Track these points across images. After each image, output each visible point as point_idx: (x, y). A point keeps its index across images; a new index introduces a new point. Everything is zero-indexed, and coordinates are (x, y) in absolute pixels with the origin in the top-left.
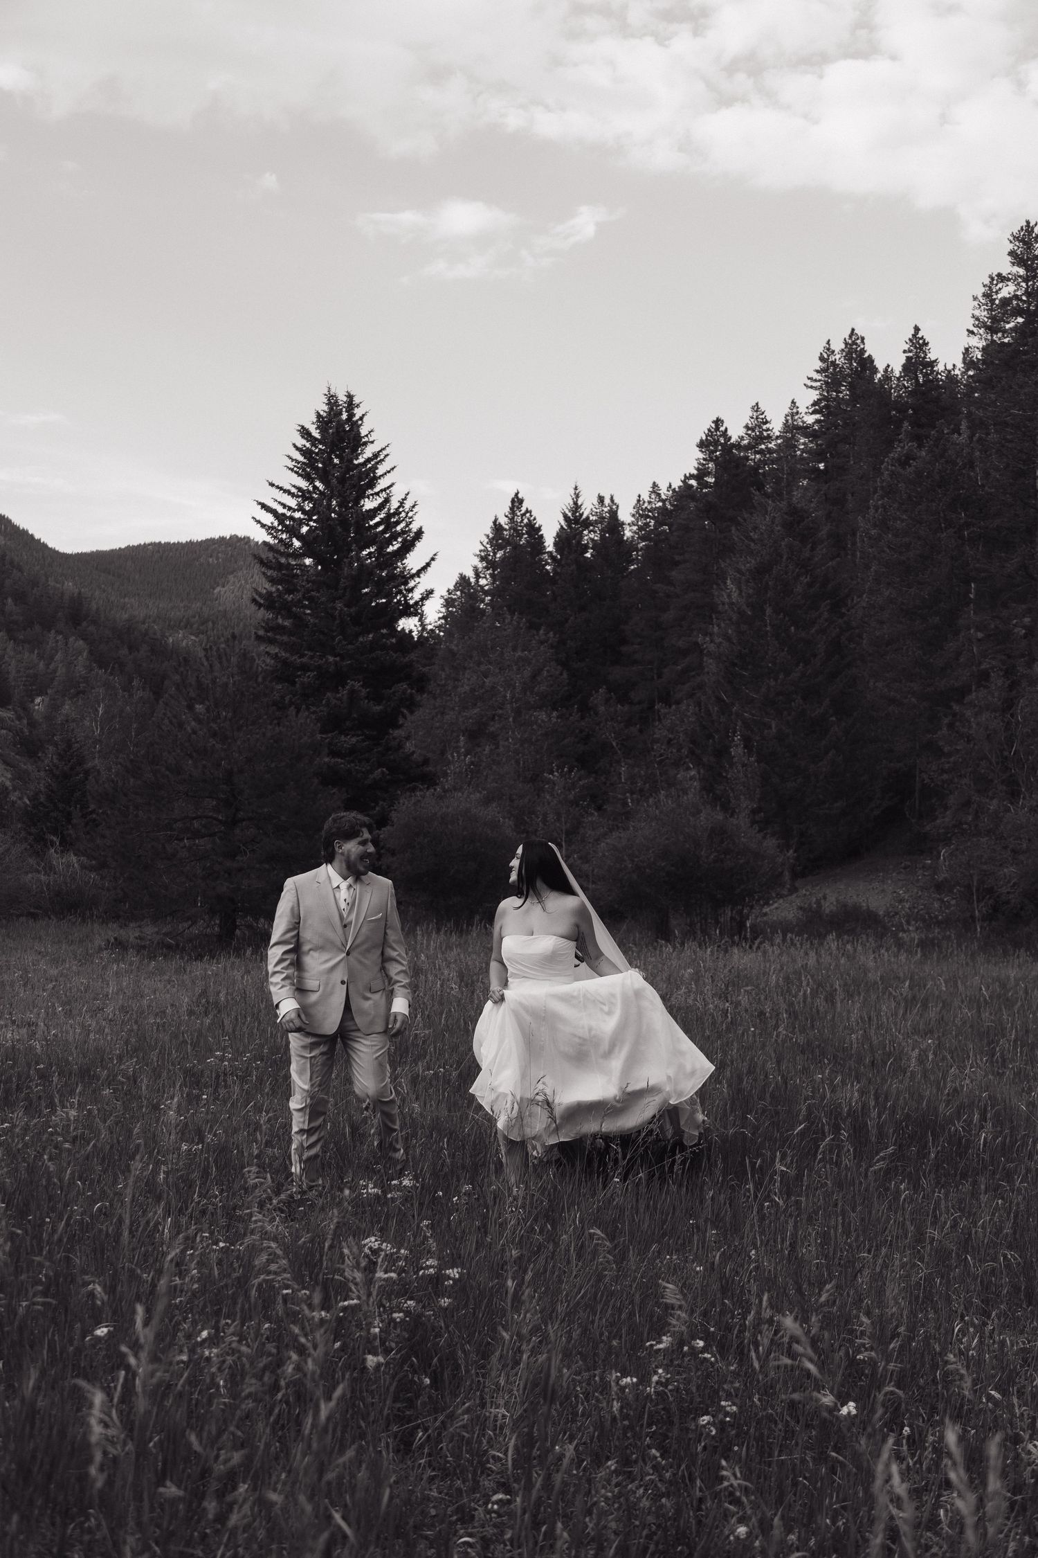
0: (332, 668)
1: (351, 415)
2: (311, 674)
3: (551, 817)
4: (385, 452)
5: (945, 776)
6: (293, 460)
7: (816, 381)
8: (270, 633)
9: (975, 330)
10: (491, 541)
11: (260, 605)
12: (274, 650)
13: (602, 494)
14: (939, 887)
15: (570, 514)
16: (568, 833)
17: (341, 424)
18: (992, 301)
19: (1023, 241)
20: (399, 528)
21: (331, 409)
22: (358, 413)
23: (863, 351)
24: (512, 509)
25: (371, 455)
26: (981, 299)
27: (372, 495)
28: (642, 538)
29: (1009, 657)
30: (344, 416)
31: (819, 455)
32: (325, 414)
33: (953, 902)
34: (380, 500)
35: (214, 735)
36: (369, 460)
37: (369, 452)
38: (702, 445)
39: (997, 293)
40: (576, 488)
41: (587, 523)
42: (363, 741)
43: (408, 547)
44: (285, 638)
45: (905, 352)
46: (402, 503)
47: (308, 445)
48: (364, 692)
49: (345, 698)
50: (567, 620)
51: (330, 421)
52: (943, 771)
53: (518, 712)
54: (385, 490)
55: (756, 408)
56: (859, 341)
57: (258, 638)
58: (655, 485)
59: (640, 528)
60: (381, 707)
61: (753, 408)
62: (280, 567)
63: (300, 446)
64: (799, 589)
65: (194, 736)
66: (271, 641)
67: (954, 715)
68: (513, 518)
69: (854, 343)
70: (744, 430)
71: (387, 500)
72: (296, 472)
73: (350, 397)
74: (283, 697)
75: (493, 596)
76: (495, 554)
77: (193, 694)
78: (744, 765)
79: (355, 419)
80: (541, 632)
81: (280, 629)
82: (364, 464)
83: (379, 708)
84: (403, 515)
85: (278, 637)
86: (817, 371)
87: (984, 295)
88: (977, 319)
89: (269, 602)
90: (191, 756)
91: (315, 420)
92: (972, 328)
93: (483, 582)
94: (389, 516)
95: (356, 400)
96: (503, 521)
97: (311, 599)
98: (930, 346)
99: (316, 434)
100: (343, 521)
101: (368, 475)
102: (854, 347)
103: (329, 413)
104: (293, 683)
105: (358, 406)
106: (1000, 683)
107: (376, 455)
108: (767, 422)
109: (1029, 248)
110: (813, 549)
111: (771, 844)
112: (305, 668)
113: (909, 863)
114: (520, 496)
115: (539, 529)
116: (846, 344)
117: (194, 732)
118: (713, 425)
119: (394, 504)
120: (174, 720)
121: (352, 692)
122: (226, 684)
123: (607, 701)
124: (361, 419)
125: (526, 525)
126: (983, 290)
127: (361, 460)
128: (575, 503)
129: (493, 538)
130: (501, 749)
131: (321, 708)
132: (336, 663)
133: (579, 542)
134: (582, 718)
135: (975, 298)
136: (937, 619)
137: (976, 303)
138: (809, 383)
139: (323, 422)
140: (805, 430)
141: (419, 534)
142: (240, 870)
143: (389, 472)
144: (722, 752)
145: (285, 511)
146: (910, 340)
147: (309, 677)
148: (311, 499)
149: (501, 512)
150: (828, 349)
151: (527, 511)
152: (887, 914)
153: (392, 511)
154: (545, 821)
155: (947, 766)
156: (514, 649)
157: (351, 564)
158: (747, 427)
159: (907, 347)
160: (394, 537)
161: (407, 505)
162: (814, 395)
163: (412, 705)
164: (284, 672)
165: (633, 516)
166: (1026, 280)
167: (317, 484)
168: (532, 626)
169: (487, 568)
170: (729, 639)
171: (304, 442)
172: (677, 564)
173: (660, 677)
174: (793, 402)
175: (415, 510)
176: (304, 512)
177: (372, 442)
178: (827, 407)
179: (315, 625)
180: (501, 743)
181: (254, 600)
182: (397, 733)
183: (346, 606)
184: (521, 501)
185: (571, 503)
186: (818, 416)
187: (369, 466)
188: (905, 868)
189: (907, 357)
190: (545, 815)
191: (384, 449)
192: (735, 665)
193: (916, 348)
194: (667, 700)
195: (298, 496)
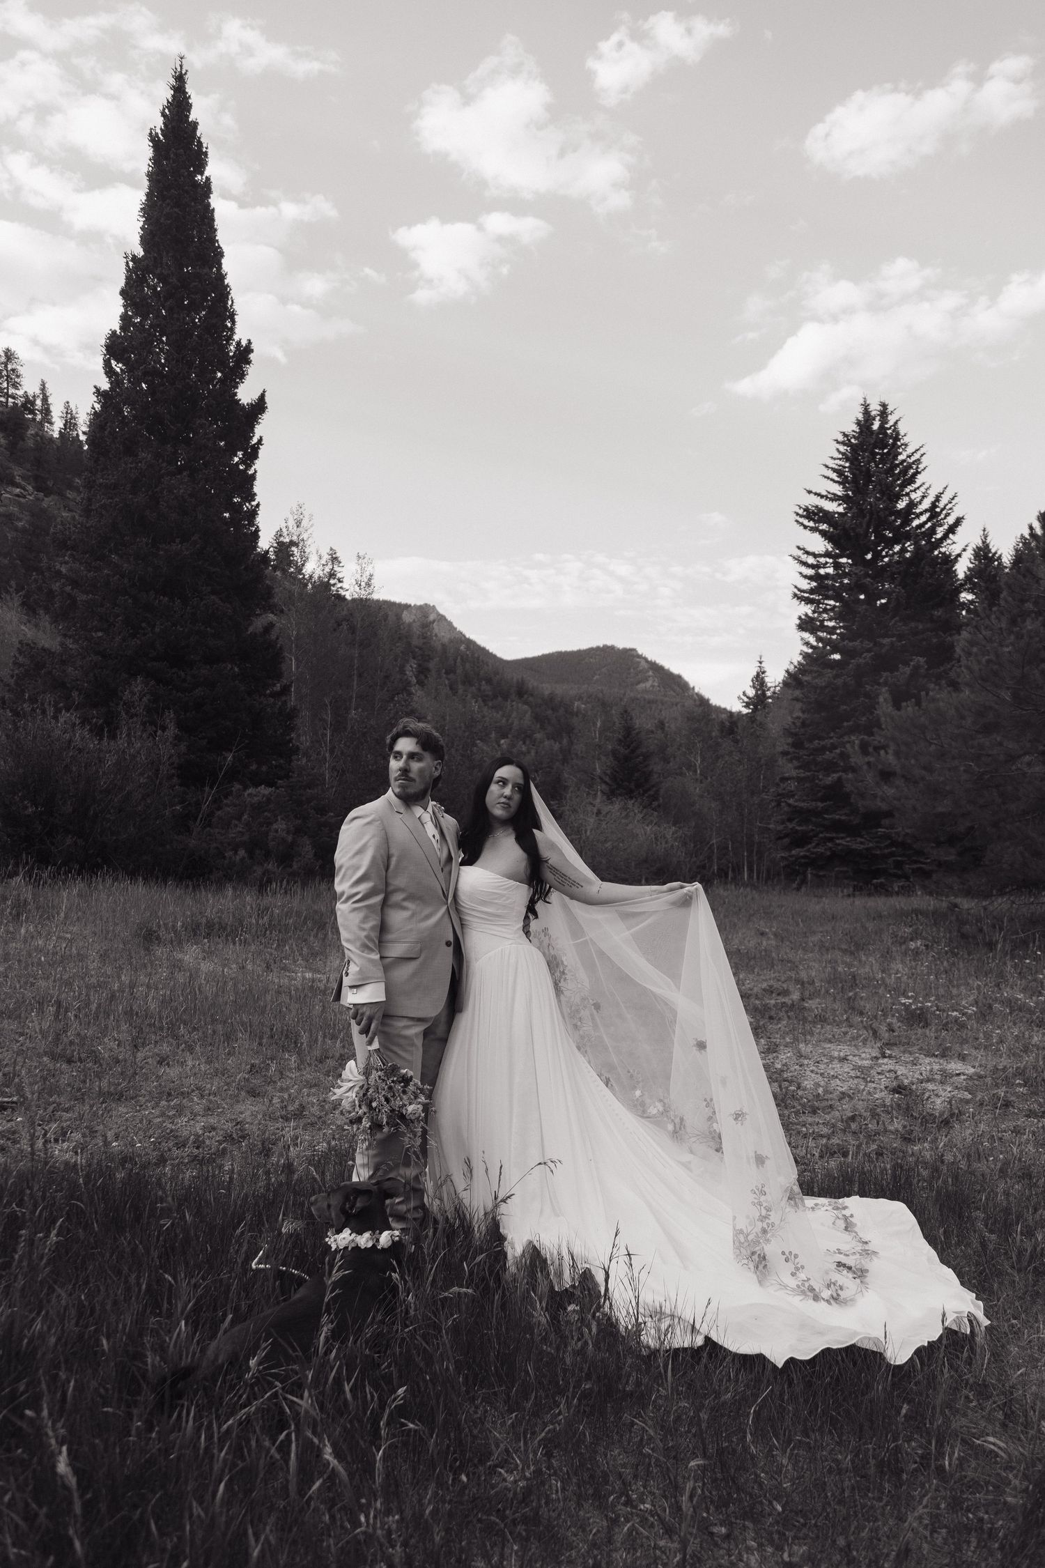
1: (885, 423)
4: (920, 453)
6: (829, 470)
11: (801, 600)
21: (867, 417)
22: (892, 420)
30: (876, 426)
32: (861, 422)
34: (919, 495)
40: (984, 530)
46: (939, 498)
71: (925, 495)
72: (832, 481)
73: (884, 406)
79: (890, 424)
84: (942, 506)
91: (854, 428)
95: (890, 409)
99: (855, 441)
101: (903, 475)
103: (865, 420)
105: (891, 413)
107: (911, 456)
112: (859, 650)
119: (930, 500)
121: (915, 667)
124: (897, 422)
131: (879, 685)
132: (891, 643)
141: (958, 521)
143: (924, 470)
147: (865, 658)
153: (930, 505)
161: (947, 497)
171: (845, 447)
175: (954, 502)
177: (906, 446)
181: (795, 595)
187: (903, 468)
191: (921, 448)
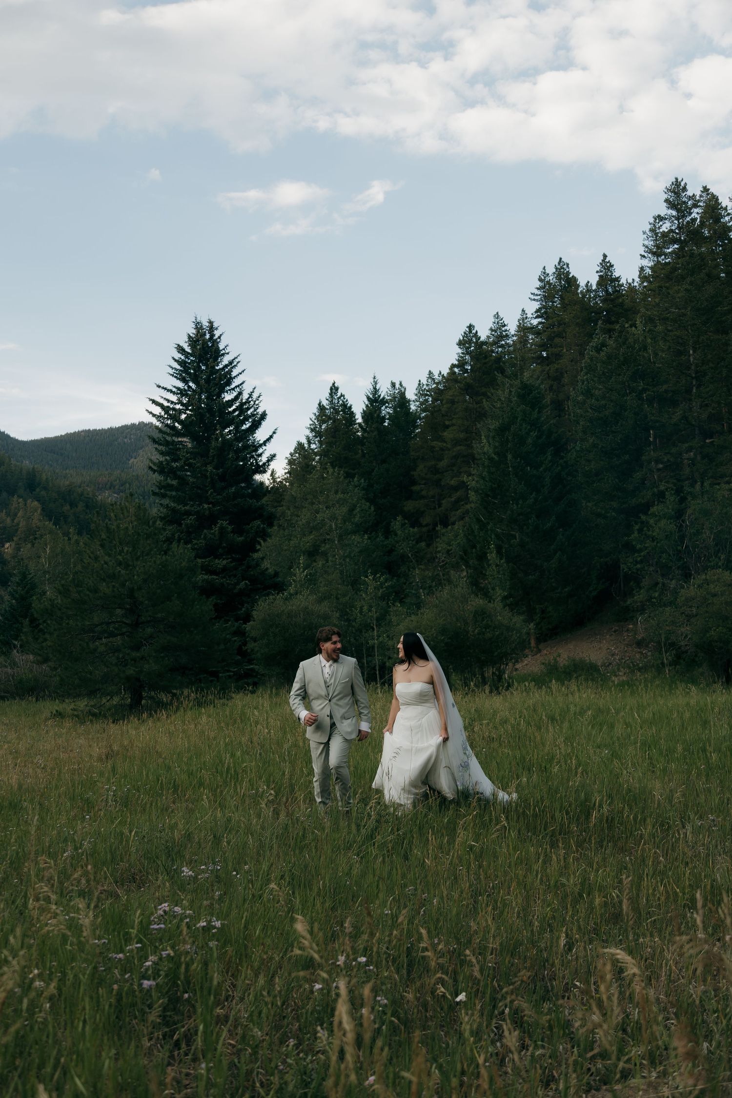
0: (207, 513)
1: (212, 336)
2: (192, 518)
3: (365, 608)
4: (237, 360)
5: (639, 566)
6: (173, 368)
7: (537, 295)
8: (162, 491)
9: (646, 255)
10: (317, 418)
11: (154, 471)
12: (166, 501)
13: (394, 381)
14: (639, 644)
15: (371, 396)
16: (378, 619)
17: (205, 342)
18: (656, 234)
19: (674, 192)
20: (249, 412)
21: (198, 332)
22: (217, 333)
23: (568, 273)
24: (331, 394)
25: (227, 363)
26: (648, 233)
27: (230, 390)
28: (424, 410)
29: (679, 480)
30: (208, 336)
31: (543, 346)
32: (194, 336)
33: (650, 654)
34: (235, 394)
35: (120, 564)
36: (226, 366)
37: (226, 360)
38: (460, 343)
39: (659, 228)
40: (374, 378)
41: (383, 402)
42: (231, 562)
43: (256, 425)
44: (174, 493)
45: (597, 272)
46: (251, 395)
47: (183, 357)
48: (230, 528)
49: (217, 532)
50: (373, 470)
51: (198, 341)
52: (637, 562)
53: (341, 537)
54: (238, 386)
55: (497, 316)
56: (565, 267)
57: (154, 494)
58: (430, 373)
59: (422, 404)
60: (243, 538)
61: (495, 316)
62: (167, 443)
63: (177, 359)
64: (530, 440)
65: (105, 566)
66: (164, 496)
67: (642, 522)
68: (332, 401)
69: (562, 268)
70: (490, 332)
71: (240, 394)
72: (176, 377)
73: (211, 323)
74: (173, 535)
75: (321, 455)
76: (321, 426)
77: (104, 536)
78: (497, 565)
79: (215, 338)
80: (356, 479)
81: (169, 487)
82: (223, 369)
83: (241, 539)
84: (252, 403)
85: (168, 492)
86: (538, 289)
87: (651, 230)
88: (647, 247)
89: (161, 469)
90: (104, 580)
91: (187, 340)
92: (643, 253)
93: (313, 446)
94: (242, 404)
95: (215, 325)
96: (325, 403)
97: (190, 465)
98: (615, 267)
99: (188, 349)
100: (209, 409)
101: (226, 376)
102: (562, 271)
103: (197, 335)
104: (180, 525)
105: (217, 329)
106: (672, 499)
107: (231, 363)
108: (505, 326)
109: (678, 197)
110: (539, 412)
111: (518, 620)
112: (188, 513)
113: (617, 628)
114: (336, 385)
115: (350, 407)
116: (556, 269)
117: (106, 563)
118: (467, 330)
119: (245, 396)
120: (92, 555)
121: (222, 528)
122: (127, 528)
123: (403, 525)
124: (219, 337)
125: (341, 405)
126: (649, 227)
127: (221, 366)
128: (375, 388)
129: (319, 415)
130: (330, 563)
131: (201, 541)
132: (209, 508)
133: (379, 415)
134: (387, 538)
135: (644, 233)
136: (627, 457)
137: (645, 236)
138: (533, 297)
139: (193, 341)
140: (532, 329)
141: (264, 416)
142: (142, 658)
143: (241, 373)
144: (482, 557)
145: (169, 404)
146: (601, 264)
147: (191, 519)
148: (186, 395)
149: (324, 397)
150: (544, 273)
151: (342, 395)
152: (603, 665)
153: (244, 401)
154: (361, 612)
155: (639, 559)
156: (336, 492)
157: (217, 439)
158: (491, 330)
159: (598, 269)
160: (246, 419)
161: (255, 396)
162: (536, 305)
163: (264, 535)
164: (173, 518)
165: (416, 395)
166: (678, 219)
167: (191, 384)
168: (348, 475)
169: (316, 437)
170: (483, 478)
171: (180, 355)
172: (447, 427)
173: (440, 506)
174: (523, 310)
175: (260, 399)
176: (182, 404)
177: (228, 353)
178: (546, 313)
179: (193, 483)
180: (330, 559)
181: (150, 468)
182: (256, 555)
183: (214, 468)
184: (337, 389)
185: (372, 388)
186: (540, 320)
187: (227, 370)
188: (615, 632)
189: (600, 276)
190: (361, 608)
191: (236, 358)
192: (488, 496)
193: (605, 269)
194: (445, 523)
195: (177, 394)
